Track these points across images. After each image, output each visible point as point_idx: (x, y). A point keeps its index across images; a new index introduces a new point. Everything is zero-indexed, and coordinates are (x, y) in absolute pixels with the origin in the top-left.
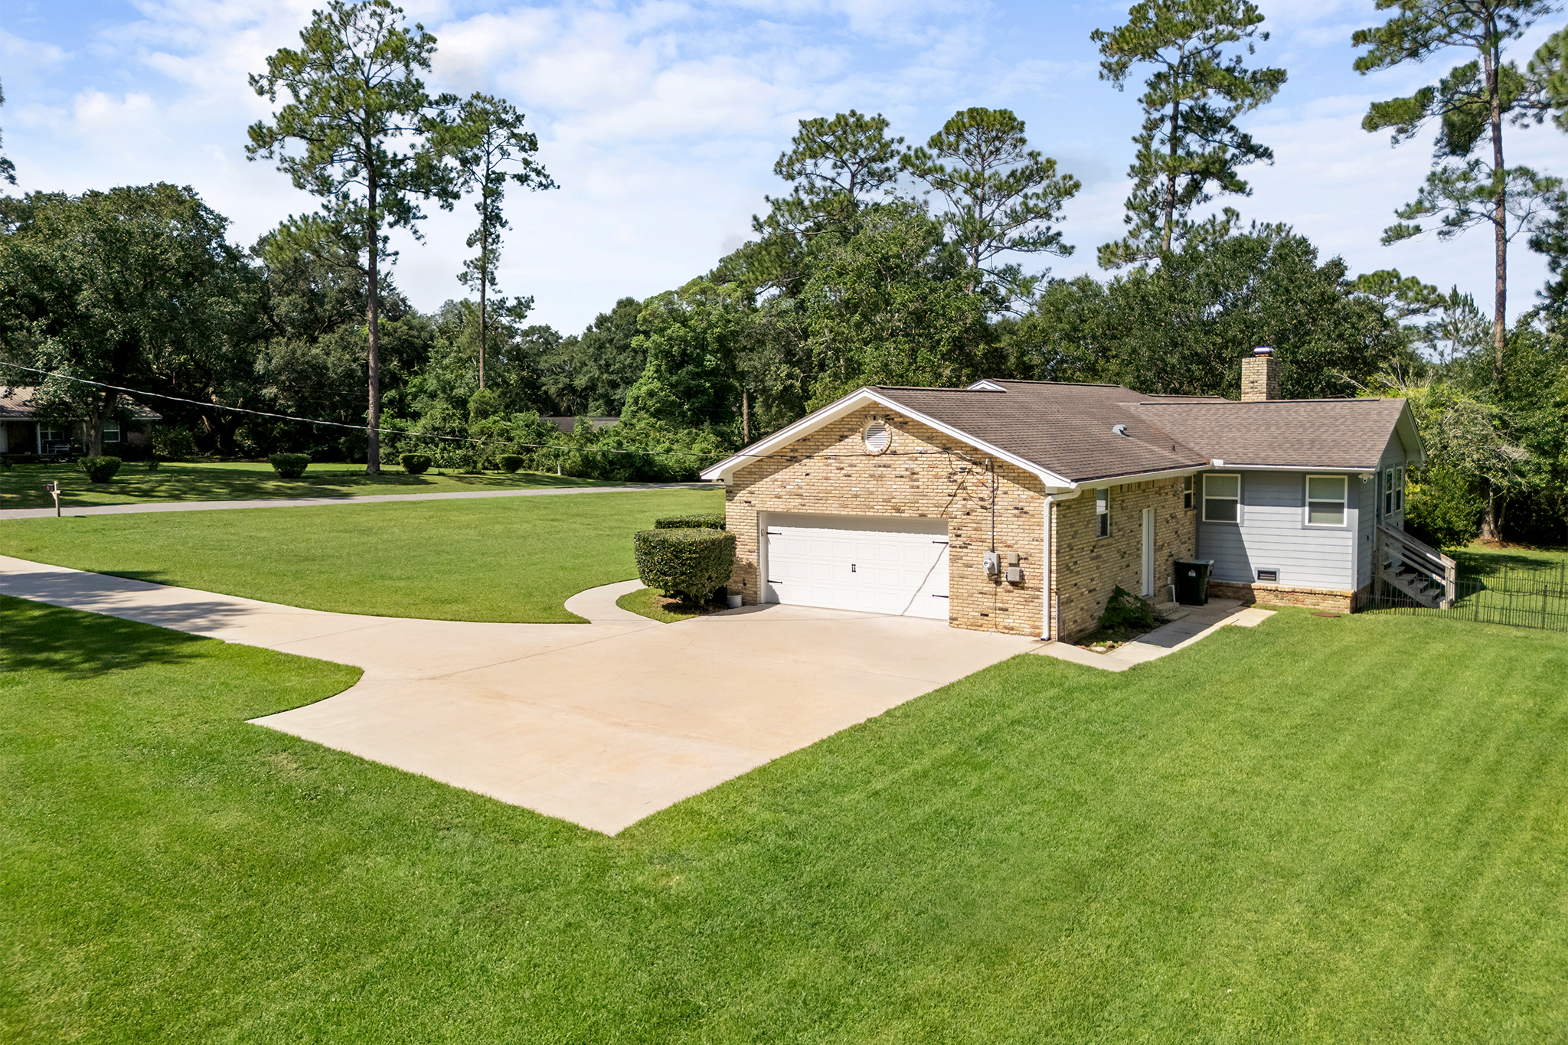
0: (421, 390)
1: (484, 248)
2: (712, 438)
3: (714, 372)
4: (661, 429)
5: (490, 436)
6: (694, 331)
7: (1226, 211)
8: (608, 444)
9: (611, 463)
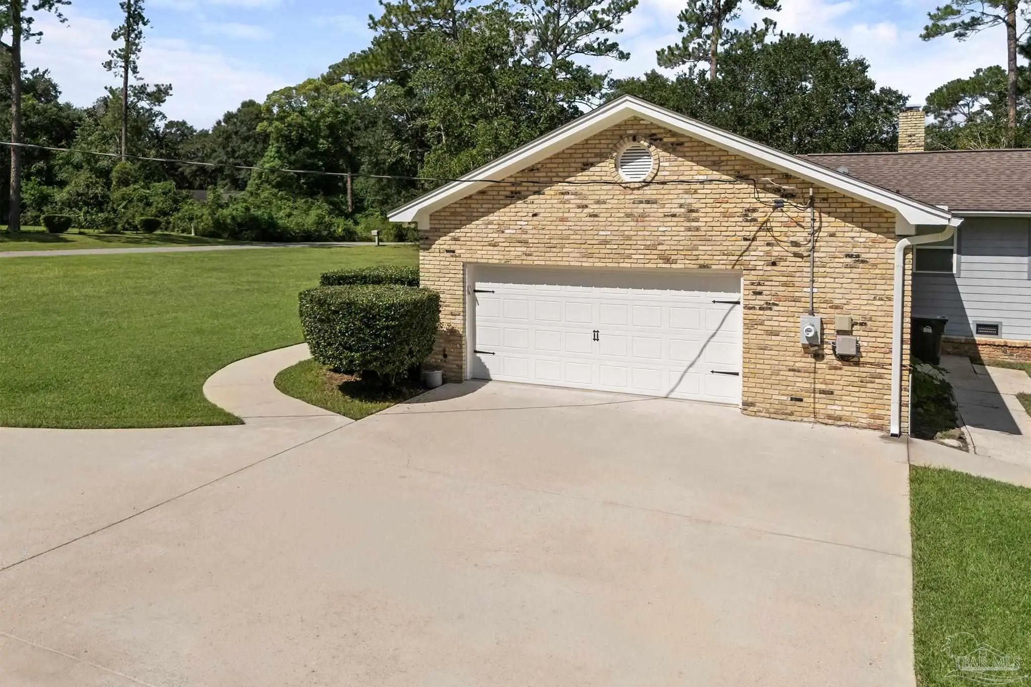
0: (67, 161)
1: (127, 41)
2: (326, 206)
3: (326, 153)
4: (282, 198)
5: (130, 201)
6: (309, 120)
7: (766, 21)
8: (237, 210)
9: (240, 225)
